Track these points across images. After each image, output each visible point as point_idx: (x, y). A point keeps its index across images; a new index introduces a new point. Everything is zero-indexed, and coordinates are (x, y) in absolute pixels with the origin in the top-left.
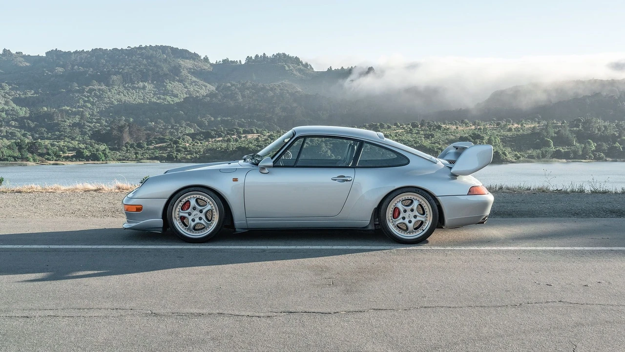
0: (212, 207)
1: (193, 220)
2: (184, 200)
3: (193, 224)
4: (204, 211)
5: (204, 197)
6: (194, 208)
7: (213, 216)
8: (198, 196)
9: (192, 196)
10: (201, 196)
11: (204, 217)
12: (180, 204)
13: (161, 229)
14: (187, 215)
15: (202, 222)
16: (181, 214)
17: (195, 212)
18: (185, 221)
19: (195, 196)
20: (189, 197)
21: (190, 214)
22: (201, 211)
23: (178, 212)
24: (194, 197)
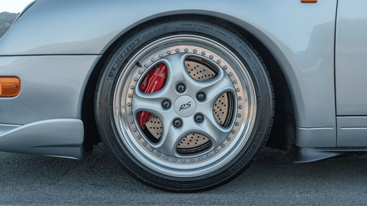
0: (233, 83)
1: (178, 123)
2: (149, 63)
3: (176, 134)
4: (211, 95)
5: (208, 53)
6: (181, 87)
7: (237, 111)
8: (191, 49)
9: (173, 49)
10: (200, 50)
11: (209, 114)
12: (138, 75)
13: (78, 150)
14: (157, 107)
15: (205, 127)
16: (140, 104)
17: (184, 98)
18: (148, 125)
19: (182, 48)
20: (164, 52)
21: (166, 104)
22: (201, 96)
23: (131, 97)
24: (178, 52)
